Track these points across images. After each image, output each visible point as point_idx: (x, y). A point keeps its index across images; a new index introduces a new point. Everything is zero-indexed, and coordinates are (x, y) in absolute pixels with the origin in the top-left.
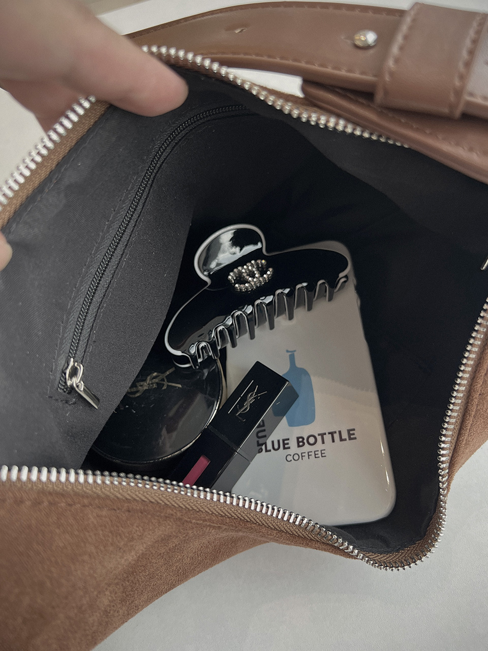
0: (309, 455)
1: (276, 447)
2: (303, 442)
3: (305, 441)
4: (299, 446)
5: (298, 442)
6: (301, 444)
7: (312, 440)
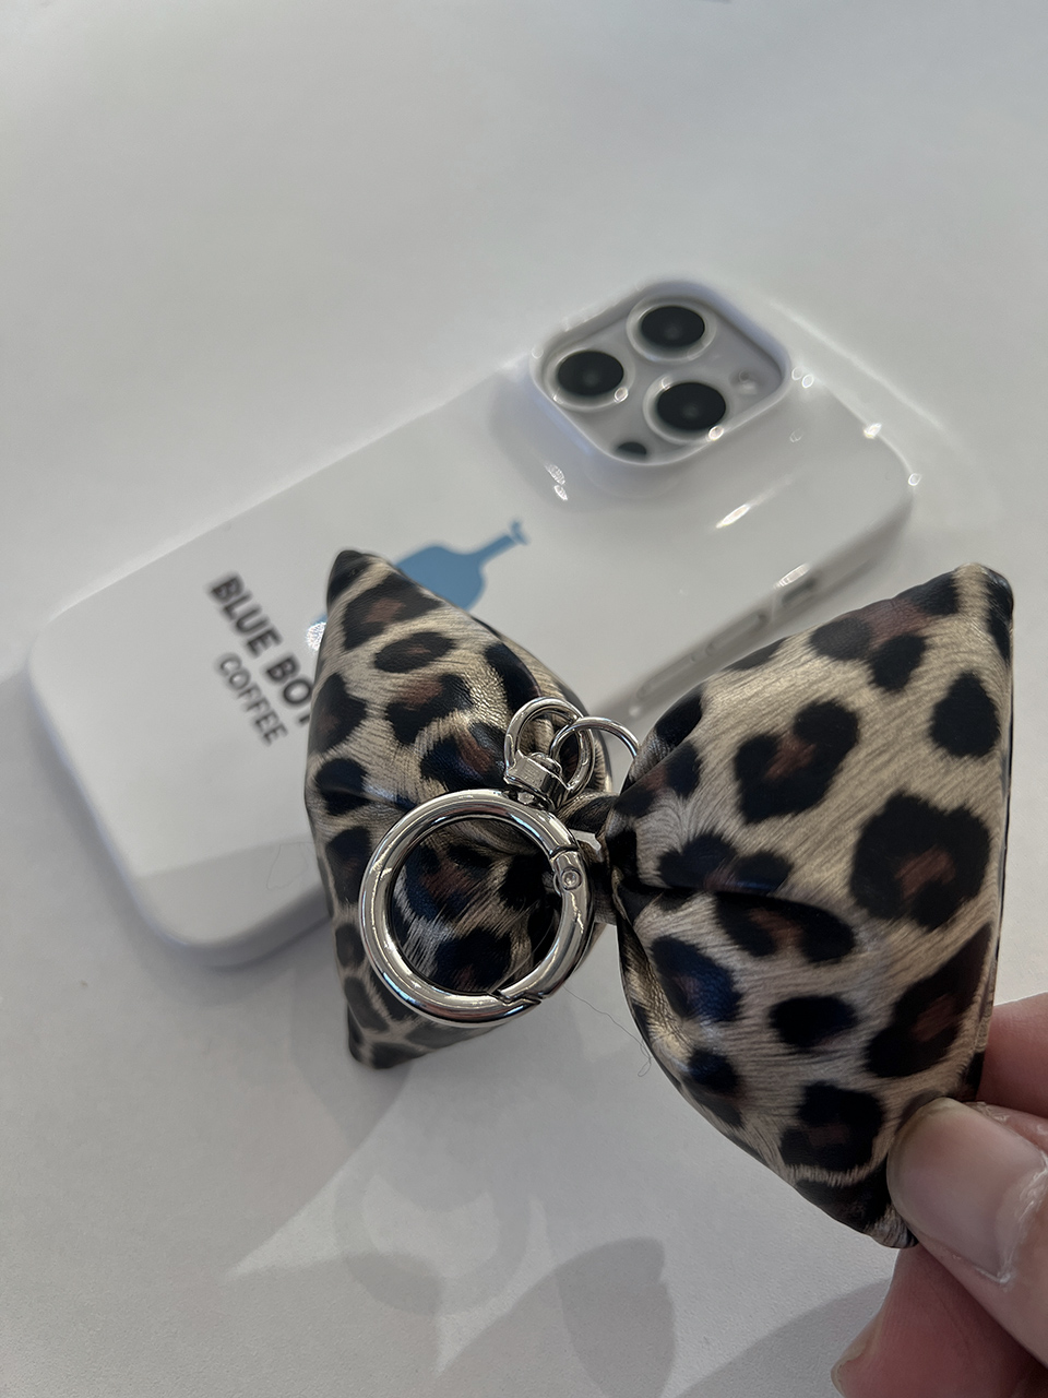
0: (257, 705)
1: (248, 623)
2: (284, 674)
3: (289, 680)
4: (270, 673)
5: (280, 665)
6: (278, 673)
7: (298, 692)
